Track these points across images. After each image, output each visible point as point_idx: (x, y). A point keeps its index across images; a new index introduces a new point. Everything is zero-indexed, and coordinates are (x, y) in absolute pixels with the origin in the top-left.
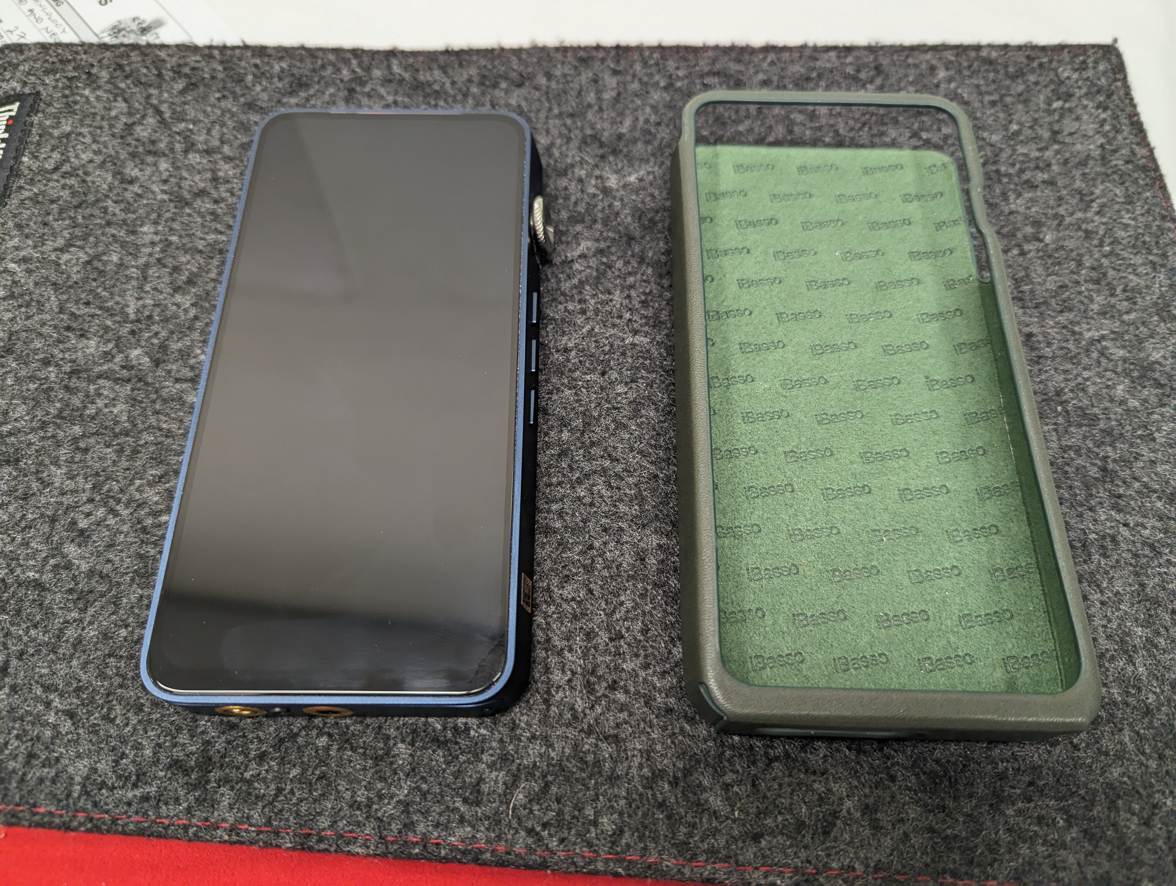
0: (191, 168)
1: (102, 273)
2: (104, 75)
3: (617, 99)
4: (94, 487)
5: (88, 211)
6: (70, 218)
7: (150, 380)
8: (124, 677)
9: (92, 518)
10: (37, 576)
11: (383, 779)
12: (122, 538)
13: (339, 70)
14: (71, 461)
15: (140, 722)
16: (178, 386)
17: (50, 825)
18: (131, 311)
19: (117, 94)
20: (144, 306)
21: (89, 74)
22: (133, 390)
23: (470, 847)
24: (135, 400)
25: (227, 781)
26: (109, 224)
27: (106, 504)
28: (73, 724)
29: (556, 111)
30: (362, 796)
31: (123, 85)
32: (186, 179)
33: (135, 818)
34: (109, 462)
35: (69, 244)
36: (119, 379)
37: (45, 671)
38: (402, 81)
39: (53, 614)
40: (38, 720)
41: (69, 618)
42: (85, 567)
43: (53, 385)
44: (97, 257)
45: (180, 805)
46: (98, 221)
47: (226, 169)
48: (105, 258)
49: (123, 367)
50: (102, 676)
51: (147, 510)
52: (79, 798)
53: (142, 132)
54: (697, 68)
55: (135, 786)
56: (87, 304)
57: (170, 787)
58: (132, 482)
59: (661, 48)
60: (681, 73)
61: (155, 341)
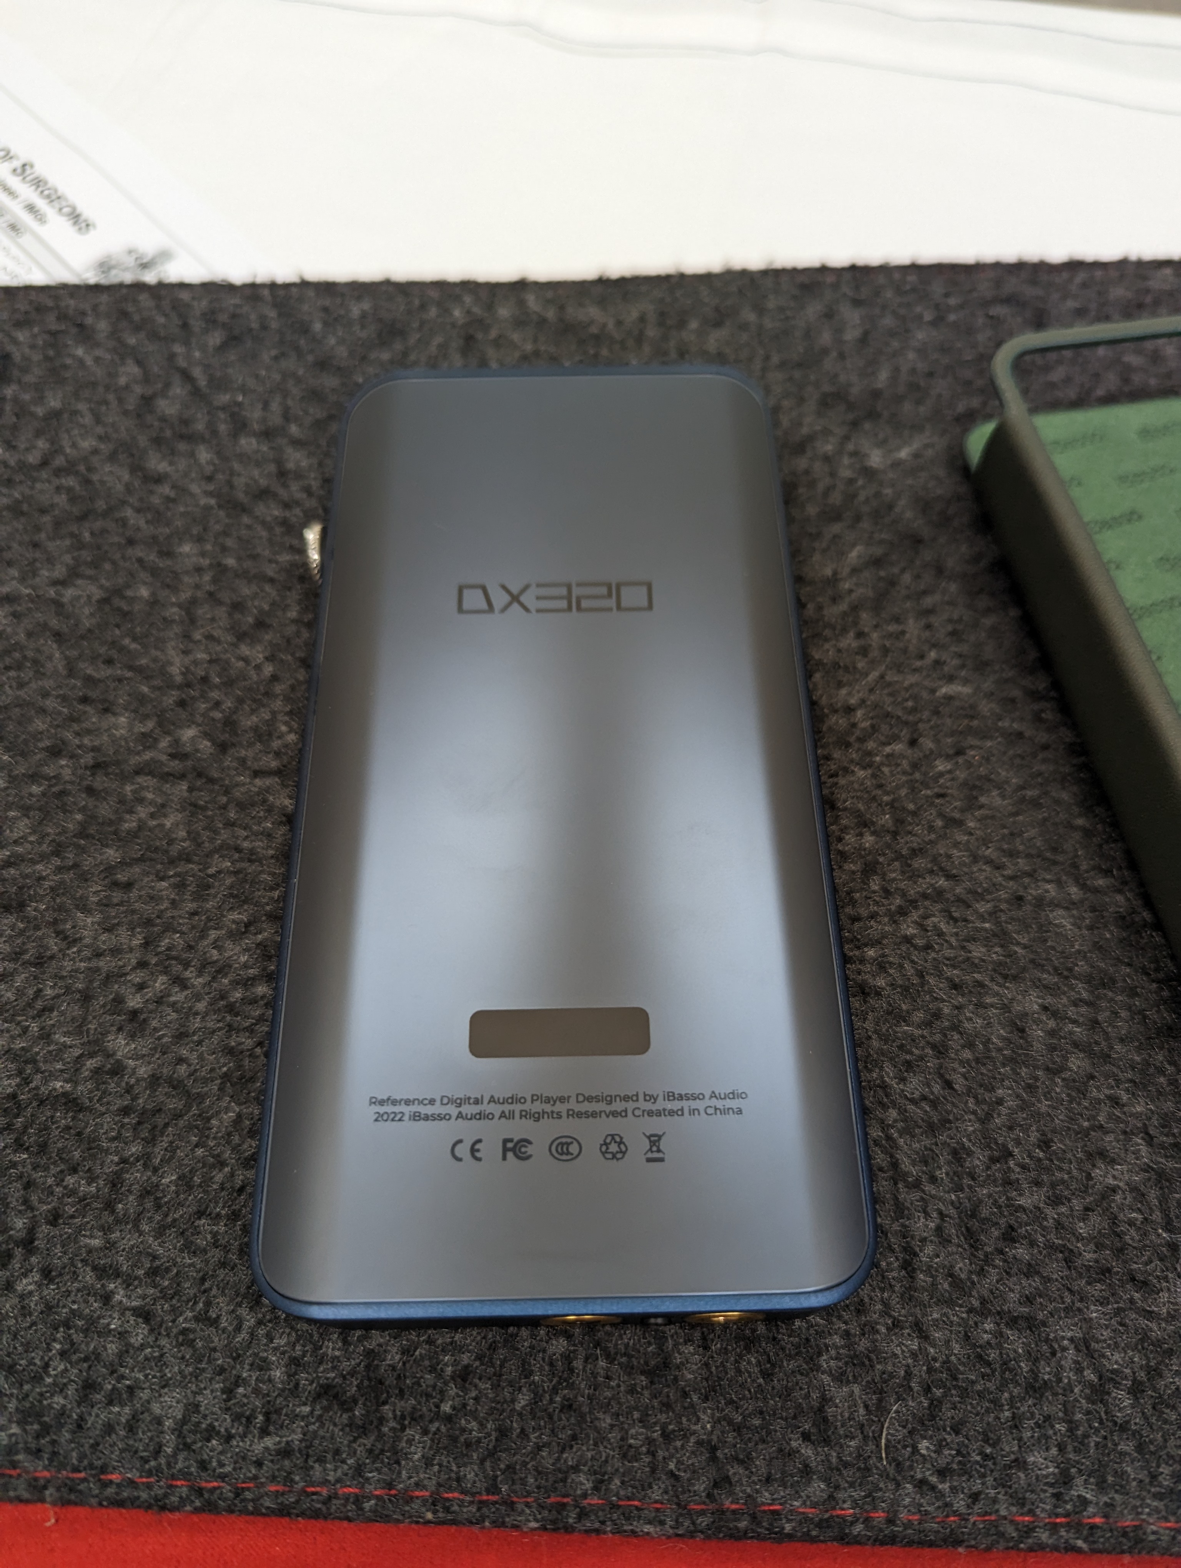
0: (242, 457)
1: (126, 615)
2: (103, 326)
3: (864, 340)
4: (146, 944)
5: (98, 524)
6: (72, 535)
7: (216, 775)
8: (226, 1249)
9: (149, 993)
10: (68, 1087)
11: (667, 1406)
12: (196, 1023)
13: (447, 311)
14: (105, 904)
15: (260, 1323)
16: (258, 782)
17: (133, 1502)
18: (175, 670)
19: (123, 352)
20: (195, 663)
21: (81, 326)
22: (191, 790)
23: (826, 1516)
24: (195, 806)
25: (415, 1417)
26: (131, 542)
27: (166, 971)
28: (152, 1330)
29: (775, 359)
30: (637, 1435)
31: (132, 341)
32: (239, 475)
33: (272, 1488)
34: (166, 905)
35: (74, 573)
36: (169, 774)
37: (96, 1242)
38: (542, 322)
39: (100, 1149)
40: (91, 1326)
41: (127, 1154)
42: (143, 1071)
43: (69, 787)
44: (118, 592)
45: (343, 1462)
46: (116, 539)
47: (296, 459)
48: (129, 593)
49: (173, 756)
50: (189, 1247)
51: (231, 976)
52: (175, 1455)
53: (167, 407)
54: (975, 294)
55: (264, 1432)
56: (109, 662)
57: (321, 1433)
58: (203, 935)
59: (915, 268)
60: (952, 301)
61: (217, 715)
